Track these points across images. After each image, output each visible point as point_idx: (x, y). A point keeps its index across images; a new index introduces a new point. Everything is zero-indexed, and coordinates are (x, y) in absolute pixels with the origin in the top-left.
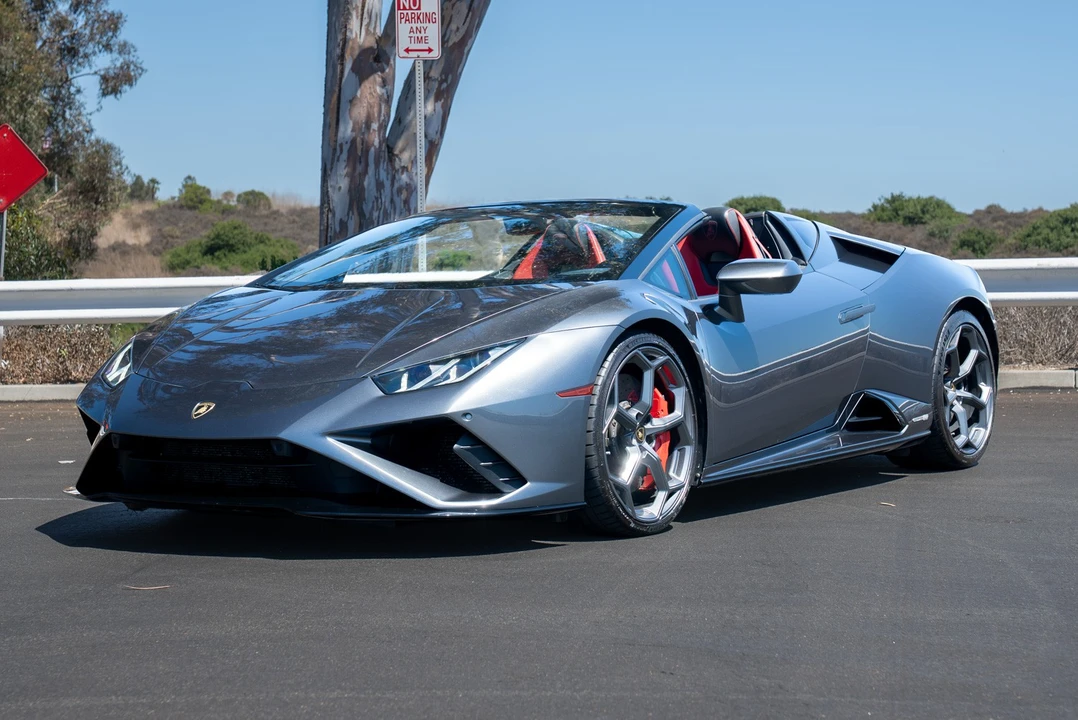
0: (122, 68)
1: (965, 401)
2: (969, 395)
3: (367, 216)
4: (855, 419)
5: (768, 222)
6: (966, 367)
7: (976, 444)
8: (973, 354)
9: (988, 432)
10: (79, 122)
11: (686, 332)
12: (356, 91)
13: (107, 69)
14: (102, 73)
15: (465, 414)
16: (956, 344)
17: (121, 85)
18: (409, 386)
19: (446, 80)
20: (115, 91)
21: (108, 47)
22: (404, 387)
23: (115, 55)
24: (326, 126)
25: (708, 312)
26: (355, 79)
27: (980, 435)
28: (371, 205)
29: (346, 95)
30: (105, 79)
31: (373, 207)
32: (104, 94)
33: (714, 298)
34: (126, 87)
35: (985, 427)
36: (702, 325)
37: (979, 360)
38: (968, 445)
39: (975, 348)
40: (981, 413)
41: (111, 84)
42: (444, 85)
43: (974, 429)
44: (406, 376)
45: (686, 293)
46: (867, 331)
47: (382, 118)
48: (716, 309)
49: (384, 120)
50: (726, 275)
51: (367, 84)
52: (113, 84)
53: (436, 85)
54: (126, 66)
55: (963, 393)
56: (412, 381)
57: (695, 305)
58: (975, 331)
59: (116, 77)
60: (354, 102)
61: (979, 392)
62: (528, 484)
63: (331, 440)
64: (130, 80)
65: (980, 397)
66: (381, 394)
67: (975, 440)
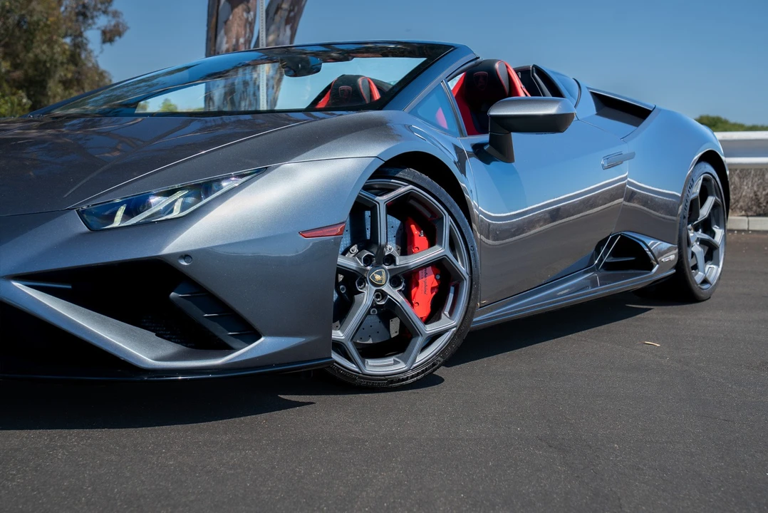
0: (115, 26)
1: (703, 242)
2: (706, 237)
3: (237, 104)
4: (612, 260)
5: (535, 74)
6: (705, 212)
7: (710, 279)
8: (711, 200)
9: (720, 269)
10: (90, 61)
11: (455, 170)
12: (229, 16)
13: (106, 27)
14: (103, 28)
15: (185, 256)
16: (698, 191)
17: (114, 37)
18: (124, 219)
19: (293, 10)
20: (111, 40)
21: (105, 12)
22: (117, 222)
23: (110, 18)
24: (208, 40)
25: (478, 150)
26: (228, 6)
27: (713, 271)
28: (239, 96)
29: (222, 18)
30: (104, 33)
31: (241, 98)
32: (104, 42)
33: (485, 138)
34: (117, 38)
35: (718, 264)
36: (473, 164)
37: (715, 206)
38: (705, 281)
39: (712, 195)
40: (715, 253)
41: (108, 36)
42: (292, 14)
43: (708, 266)
44: (123, 208)
45: (455, 130)
46: (625, 178)
47: (247, 35)
48: (486, 148)
49: (249, 37)
50: (496, 111)
51: (236, 10)
52: (109, 36)
53: (286, 13)
54: (117, 25)
55: (700, 234)
56: (129, 214)
57: (466, 143)
58: (713, 181)
59: (111, 31)
60: (228, 23)
61: (713, 234)
62: (262, 339)
63: (16, 284)
64: (120, 34)
65: (714, 238)
66: (86, 229)
67: (710, 276)
